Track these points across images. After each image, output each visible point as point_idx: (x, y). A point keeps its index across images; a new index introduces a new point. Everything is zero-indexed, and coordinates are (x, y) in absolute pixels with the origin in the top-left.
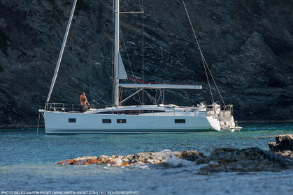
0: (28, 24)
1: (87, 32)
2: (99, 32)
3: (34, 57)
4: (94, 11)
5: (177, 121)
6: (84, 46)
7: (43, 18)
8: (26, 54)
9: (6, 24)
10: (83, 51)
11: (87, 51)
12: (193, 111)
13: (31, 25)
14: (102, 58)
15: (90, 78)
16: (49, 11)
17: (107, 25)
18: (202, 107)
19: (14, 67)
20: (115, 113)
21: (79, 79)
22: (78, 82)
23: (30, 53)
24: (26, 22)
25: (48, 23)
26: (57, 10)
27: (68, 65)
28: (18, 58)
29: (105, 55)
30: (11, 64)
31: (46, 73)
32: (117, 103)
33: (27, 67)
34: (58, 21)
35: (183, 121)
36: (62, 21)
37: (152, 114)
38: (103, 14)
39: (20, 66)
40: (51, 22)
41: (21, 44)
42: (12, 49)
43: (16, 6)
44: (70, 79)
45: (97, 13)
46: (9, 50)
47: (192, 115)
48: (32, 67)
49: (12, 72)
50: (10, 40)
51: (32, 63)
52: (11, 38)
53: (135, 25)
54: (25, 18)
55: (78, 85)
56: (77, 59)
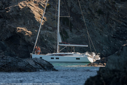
0: (81, 19)
1: (103, 23)
2: (107, 23)
3: (82, 32)
4: (106, 15)
5: (77, 59)
6: (101, 29)
7: (87, 17)
8: (79, 31)
9: (72, 19)
10: (101, 31)
11: (103, 31)
12: (83, 55)
13: (82, 20)
14: (108, 34)
15: (103, 41)
16: (89, 14)
17: (110, 21)
18: (87, 54)
19: (74, 36)
20: (55, 55)
21: (99, 42)
22: (99, 43)
23: (81, 31)
24: (80, 19)
25: (89, 19)
26: (92, 14)
27: (96, 36)
28: (76, 33)
29: (109, 32)
30: (73, 35)
31: (87, 39)
32: (58, 51)
33: (79, 36)
34: (92, 18)
35: (79, 59)
36: (94, 19)
37: (68, 56)
38: (109, 16)
39: (76, 36)
40: (90, 19)
41: (78, 27)
42: (74, 29)
43: (77, 12)
44: (96, 42)
45: (107, 16)
46: (73, 30)
47: (82, 56)
48: (81, 37)
49: (73, 38)
50: (73, 26)
51: (81, 35)
52: (74, 25)
53: (121, 21)
54: (80, 17)
55: (99, 44)
56: (99, 34)
